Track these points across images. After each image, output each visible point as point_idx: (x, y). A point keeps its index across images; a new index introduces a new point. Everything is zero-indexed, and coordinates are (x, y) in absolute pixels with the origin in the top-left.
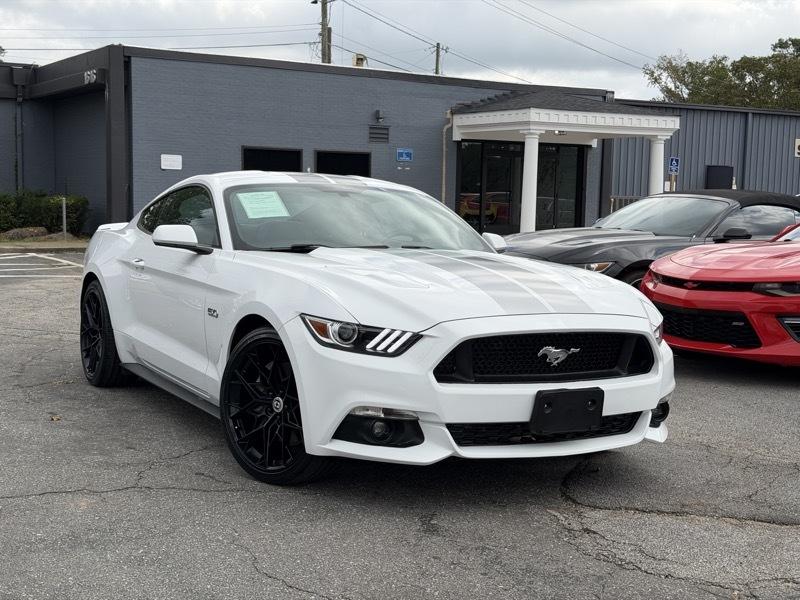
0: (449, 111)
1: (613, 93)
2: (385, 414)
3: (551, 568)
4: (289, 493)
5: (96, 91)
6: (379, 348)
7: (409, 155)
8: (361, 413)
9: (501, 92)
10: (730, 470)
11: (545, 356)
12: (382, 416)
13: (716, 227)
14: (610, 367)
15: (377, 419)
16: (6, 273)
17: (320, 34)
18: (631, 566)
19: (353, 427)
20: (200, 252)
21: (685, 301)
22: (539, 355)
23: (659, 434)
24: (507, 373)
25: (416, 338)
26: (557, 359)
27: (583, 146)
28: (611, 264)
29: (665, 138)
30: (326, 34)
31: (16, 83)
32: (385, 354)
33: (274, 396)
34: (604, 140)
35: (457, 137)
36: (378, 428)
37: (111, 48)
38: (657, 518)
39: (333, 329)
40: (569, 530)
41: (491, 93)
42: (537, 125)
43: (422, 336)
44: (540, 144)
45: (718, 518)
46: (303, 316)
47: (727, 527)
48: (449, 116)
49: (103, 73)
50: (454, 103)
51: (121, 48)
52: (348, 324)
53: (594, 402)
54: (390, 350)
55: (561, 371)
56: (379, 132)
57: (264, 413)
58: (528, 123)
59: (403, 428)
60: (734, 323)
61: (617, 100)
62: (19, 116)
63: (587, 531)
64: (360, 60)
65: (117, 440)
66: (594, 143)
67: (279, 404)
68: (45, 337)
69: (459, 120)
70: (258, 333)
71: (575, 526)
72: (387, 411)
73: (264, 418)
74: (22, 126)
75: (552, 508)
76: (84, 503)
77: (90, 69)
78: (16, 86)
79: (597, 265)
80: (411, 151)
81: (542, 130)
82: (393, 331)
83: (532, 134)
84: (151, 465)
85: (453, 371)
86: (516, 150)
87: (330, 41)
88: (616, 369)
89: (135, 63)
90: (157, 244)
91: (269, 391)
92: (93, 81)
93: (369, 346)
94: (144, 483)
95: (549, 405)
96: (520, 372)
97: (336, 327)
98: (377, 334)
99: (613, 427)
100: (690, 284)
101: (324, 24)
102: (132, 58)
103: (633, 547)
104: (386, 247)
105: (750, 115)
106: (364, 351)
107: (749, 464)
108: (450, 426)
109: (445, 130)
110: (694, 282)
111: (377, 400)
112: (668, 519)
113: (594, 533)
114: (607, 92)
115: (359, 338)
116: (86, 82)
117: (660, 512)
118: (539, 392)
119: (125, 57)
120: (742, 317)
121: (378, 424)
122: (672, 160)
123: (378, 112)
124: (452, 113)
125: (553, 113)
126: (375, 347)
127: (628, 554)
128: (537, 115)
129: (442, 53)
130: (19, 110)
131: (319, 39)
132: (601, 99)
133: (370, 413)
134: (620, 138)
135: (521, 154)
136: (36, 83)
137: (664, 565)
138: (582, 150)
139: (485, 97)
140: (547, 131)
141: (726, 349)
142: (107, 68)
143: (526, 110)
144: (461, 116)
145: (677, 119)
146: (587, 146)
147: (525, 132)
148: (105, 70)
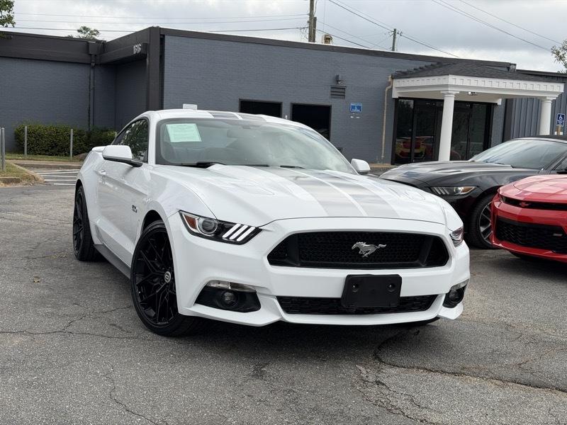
0: (390, 77)
1: (515, 65)
2: (232, 287)
3: (333, 409)
4: (170, 342)
5: (140, 59)
6: (232, 238)
7: (359, 108)
8: (215, 286)
9: (429, 64)
10: (516, 343)
11: (358, 249)
12: (230, 288)
13: (560, 163)
14: (413, 260)
15: (227, 290)
16: (65, 182)
17: (308, 22)
18: (398, 412)
19: (209, 295)
20: (135, 165)
21: (520, 217)
22: (353, 248)
23: (453, 313)
24: (328, 260)
25: (257, 231)
26: (367, 252)
27: (490, 104)
28: (474, 188)
29: (552, 99)
30: (313, 21)
31: (90, 53)
32: (235, 242)
33: (165, 271)
34: (507, 100)
35: (395, 95)
36: (228, 297)
37: (151, 29)
38: (438, 377)
39: (199, 222)
40: (365, 381)
41: (423, 64)
42: (454, 88)
43: (261, 230)
44: (455, 102)
45: (487, 379)
46: (180, 212)
47: (490, 386)
48: (390, 80)
49: (145, 47)
50: (394, 71)
51: (158, 29)
52: (211, 219)
53: (393, 286)
54: (239, 240)
55: (371, 261)
56: (338, 91)
57: (158, 283)
58: (447, 86)
59: (245, 298)
60: (555, 235)
61: (518, 70)
62: (92, 75)
63: (378, 383)
64: (328, 39)
65: (69, 298)
66: (499, 102)
67: (168, 276)
68: (65, 225)
69: (397, 83)
70: (156, 224)
71: (371, 379)
72: (233, 285)
73: (159, 286)
74: (94, 82)
75: (361, 364)
76: (17, 340)
77: (137, 44)
78: (91, 55)
79: (463, 188)
80: (361, 105)
81: (457, 91)
82: (242, 225)
83: (450, 94)
84: (82, 316)
85: (285, 258)
86: (437, 105)
87: (315, 26)
88: (416, 262)
89: (168, 39)
90: (105, 158)
91: (163, 267)
92: (139, 51)
93: (225, 236)
94: (70, 329)
95: (357, 286)
96: (338, 261)
97: (202, 220)
98: (231, 227)
99: (414, 306)
100: (524, 203)
101: (311, 15)
102: (166, 36)
103: (407, 397)
104: (267, 166)
106: (221, 240)
107: (534, 340)
108: (280, 299)
109: (387, 90)
110: (527, 202)
111: (226, 276)
112: (447, 378)
113: (383, 384)
114: (511, 64)
115: (218, 230)
116: (135, 53)
117: (443, 372)
118: (349, 276)
119: (161, 35)
120: (560, 230)
121: (227, 294)
122: (559, 115)
123: (338, 76)
124: (393, 78)
125: (466, 79)
126: (228, 237)
127: (401, 402)
128: (453, 80)
129: (397, 36)
130: (92, 72)
131: (307, 26)
132: (505, 69)
133: (221, 285)
134: (521, 98)
135: (441, 109)
136: (104, 52)
137: (425, 411)
138: (490, 107)
139: (418, 67)
140: (461, 92)
141: (548, 253)
142: (148, 42)
143: (446, 77)
144: (398, 80)
145: (563, 85)
146: (494, 104)
147: (444, 92)
148: (146, 44)
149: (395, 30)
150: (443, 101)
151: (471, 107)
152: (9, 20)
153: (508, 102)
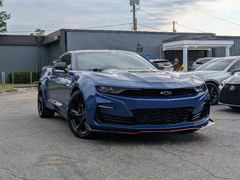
7: (149, 56)
9: (178, 36)
17: (133, 21)
27: (206, 51)
29: (229, 47)
31: (38, 41)
35: (164, 49)
41: (175, 36)
44: (188, 51)
48: (162, 43)
49: (59, 37)
50: (163, 40)
51: (64, 30)
56: (140, 49)
58: (183, 45)
62: (39, 50)
69: (165, 45)
74: (40, 53)
77: (56, 36)
78: (38, 42)
80: (150, 54)
83: (185, 48)
87: (136, 23)
92: (57, 39)
101: (134, 17)
102: (67, 32)
109: (160, 48)
116: (55, 40)
119: (65, 32)
122: (236, 54)
123: (139, 43)
124: (163, 43)
125: (191, 41)
132: (211, 36)
136: (44, 40)
139: (173, 37)
140: (190, 47)
142: (60, 35)
143: (183, 41)
144: (165, 43)
145: (233, 41)
146: (207, 51)
147: (183, 47)
148: (60, 36)
149: (174, 21)
150: (182, 51)
151: (198, 53)
152: (5, 30)
153: (213, 49)
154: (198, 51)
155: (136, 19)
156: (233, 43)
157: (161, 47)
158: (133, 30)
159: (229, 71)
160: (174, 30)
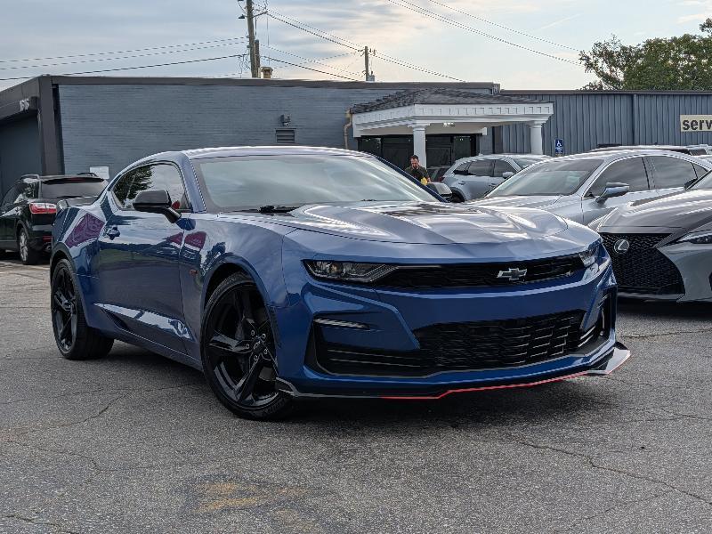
0: (348, 112)
1: (498, 85)
5: (30, 116)
9: (395, 92)
17: (248, 47)
27: (474, 135)
29: (542, 123)
30: (254, 45)
34: (492, 128)
35: (357, 133)
37: (42, 80)
41: (387, 93)
42: (420, 120)
44: (427, 136)
48: (348, 116)
49: (35, 100)
50: (353, 104)
51: (49, 77)
56: (285, 134)
58: (415, 118)
61: (503, 91)
64: (268, 71)
66: (484, 131)
69: (357, 120)
77: (24, 98)
81: (428, 123)
83: (418, 127)
86: (408, 140)
87: (258, 52)
89: (62, 91)
92: (27, 107)
101: (251, 37)
102: (60, 86)
105: (635, 96)
109: (345, 128)
116: (22, 109)
119: (53, 85)
123: (283, 116)
124: (352, 113)
128: (419, 110)
131: (248, 51)
132: (487, 91)
134: (508, 125)
138: (473, 139)
139: (381, 98)
140: (431, 124)
142: (38, 96)
143: (412, 107)
144: (358, 115)
145: (551, 105)
146: (478, 134)
147: (413, 126)
148: (36, 98)
149: (366, 47)
150: (411, 136)
151: (452, 141)
153: (495, 130)
154: (451, 136)
155: (258, 41)
156: (551, 112)
157: (349, 125)
158: (262, 77)
159: (590, 195)
160: (367, 74)
